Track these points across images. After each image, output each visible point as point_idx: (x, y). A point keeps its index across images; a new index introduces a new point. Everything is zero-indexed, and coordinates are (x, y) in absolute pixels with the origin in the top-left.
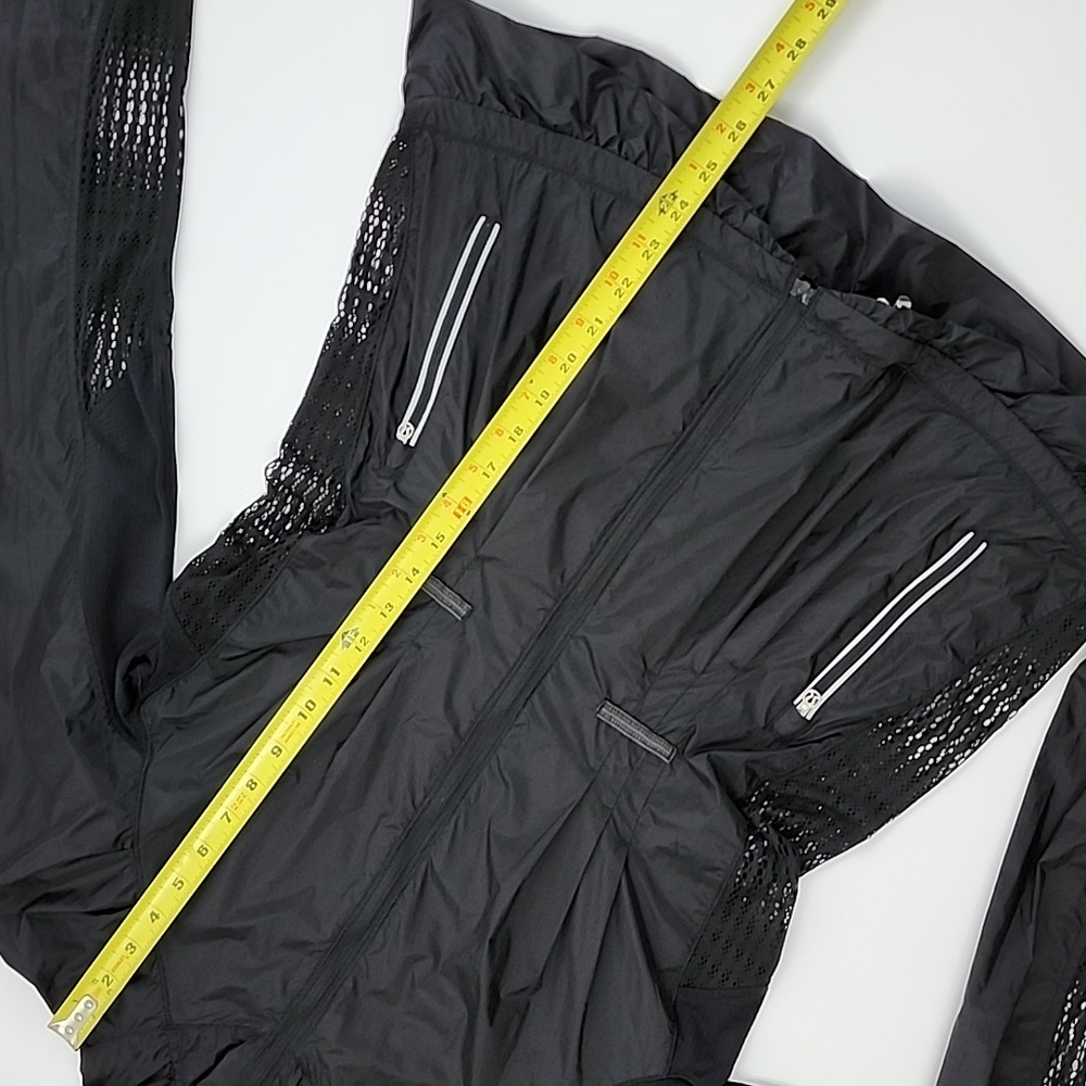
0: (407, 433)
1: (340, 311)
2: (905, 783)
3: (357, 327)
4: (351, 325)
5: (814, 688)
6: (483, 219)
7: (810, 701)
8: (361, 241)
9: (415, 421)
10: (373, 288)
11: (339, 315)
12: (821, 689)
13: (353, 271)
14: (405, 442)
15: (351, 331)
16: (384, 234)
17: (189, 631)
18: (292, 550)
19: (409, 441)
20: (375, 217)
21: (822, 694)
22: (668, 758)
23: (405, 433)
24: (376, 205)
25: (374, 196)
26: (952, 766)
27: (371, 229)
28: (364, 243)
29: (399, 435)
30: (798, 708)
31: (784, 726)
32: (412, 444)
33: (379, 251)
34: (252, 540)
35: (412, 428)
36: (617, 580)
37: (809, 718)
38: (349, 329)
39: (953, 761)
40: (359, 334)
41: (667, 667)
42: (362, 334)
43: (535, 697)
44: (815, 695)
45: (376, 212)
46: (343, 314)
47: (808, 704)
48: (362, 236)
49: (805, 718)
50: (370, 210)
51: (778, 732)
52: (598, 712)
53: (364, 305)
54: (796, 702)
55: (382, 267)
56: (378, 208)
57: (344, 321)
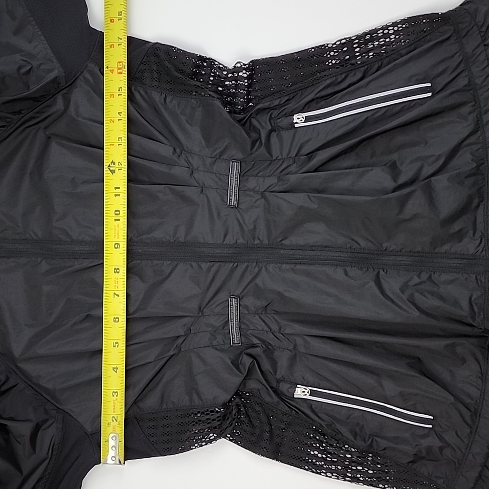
0: (299, 119)
1: (335, 44)
2: (296, 456)
3: (333, 57)
4: (332, 53)
5: (310, 390)
6: (429, 85)
7: (304, 392)
8: (375, 31)
9: (307, 119)
10: (357, 52)
11: (333, 44)
12: (312, 393)
13: (359, 37)
14: (295, 121)
15: (329, 56)
16: (388, 40)
17: (141, 67)
18: (210, 98)
19: (297, 123)
20: (393, 29)
21: (310, 395)
22: (233, 343)
23: (298, 119)
24: (399, 26)
25: (403, 21)
26: (329, 474)
27: (386, 31)
28: (377, 33)
29: (295, 117)
30: (297, 389)
31: (284, 387)
32: (296, 126)
33: (377, 43)
34: (203, 73)
35: (303, 120)
36: (298, 267)
37: (295, 396)
38: (329, 54)
39: (332, 473)
40: (330, 61)
41: (274, 315)
42: (331, 62)
43: (217, 264)
44: (308, 392)
45: (396, 28)
46: (334, 46)
47: (301, 392)
48: (380, 29)
49: (294, 395)
50: (395, 24)
51: (279, 387)
52: (230, 298)
53: (347, 53)
54: (298, 386)
55: (370, 50)
56: (399, 28)
57: (331, 49)
